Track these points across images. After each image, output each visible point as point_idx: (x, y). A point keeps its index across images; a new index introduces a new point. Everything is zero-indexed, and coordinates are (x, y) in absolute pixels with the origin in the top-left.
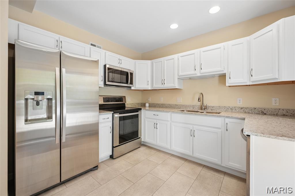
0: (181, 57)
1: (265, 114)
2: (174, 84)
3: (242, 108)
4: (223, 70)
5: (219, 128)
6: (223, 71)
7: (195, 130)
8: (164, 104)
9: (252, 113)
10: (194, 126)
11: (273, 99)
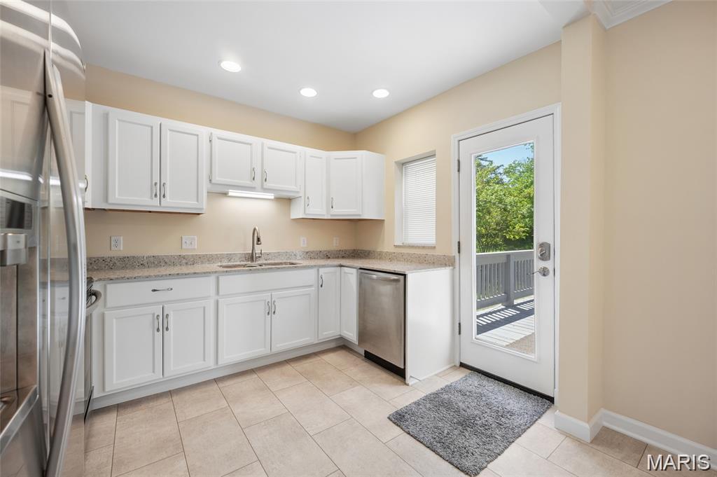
0: (219, 138)
1: (329, 258)
2: (198, 201)
3: (307, 253)
4: (299, 190)
5: (311, 286)
6: (298, 192)
7: (276, 300)
8: (134, 257)
9: (317, 258)
10: (273, 293)
11: (335, 238)
